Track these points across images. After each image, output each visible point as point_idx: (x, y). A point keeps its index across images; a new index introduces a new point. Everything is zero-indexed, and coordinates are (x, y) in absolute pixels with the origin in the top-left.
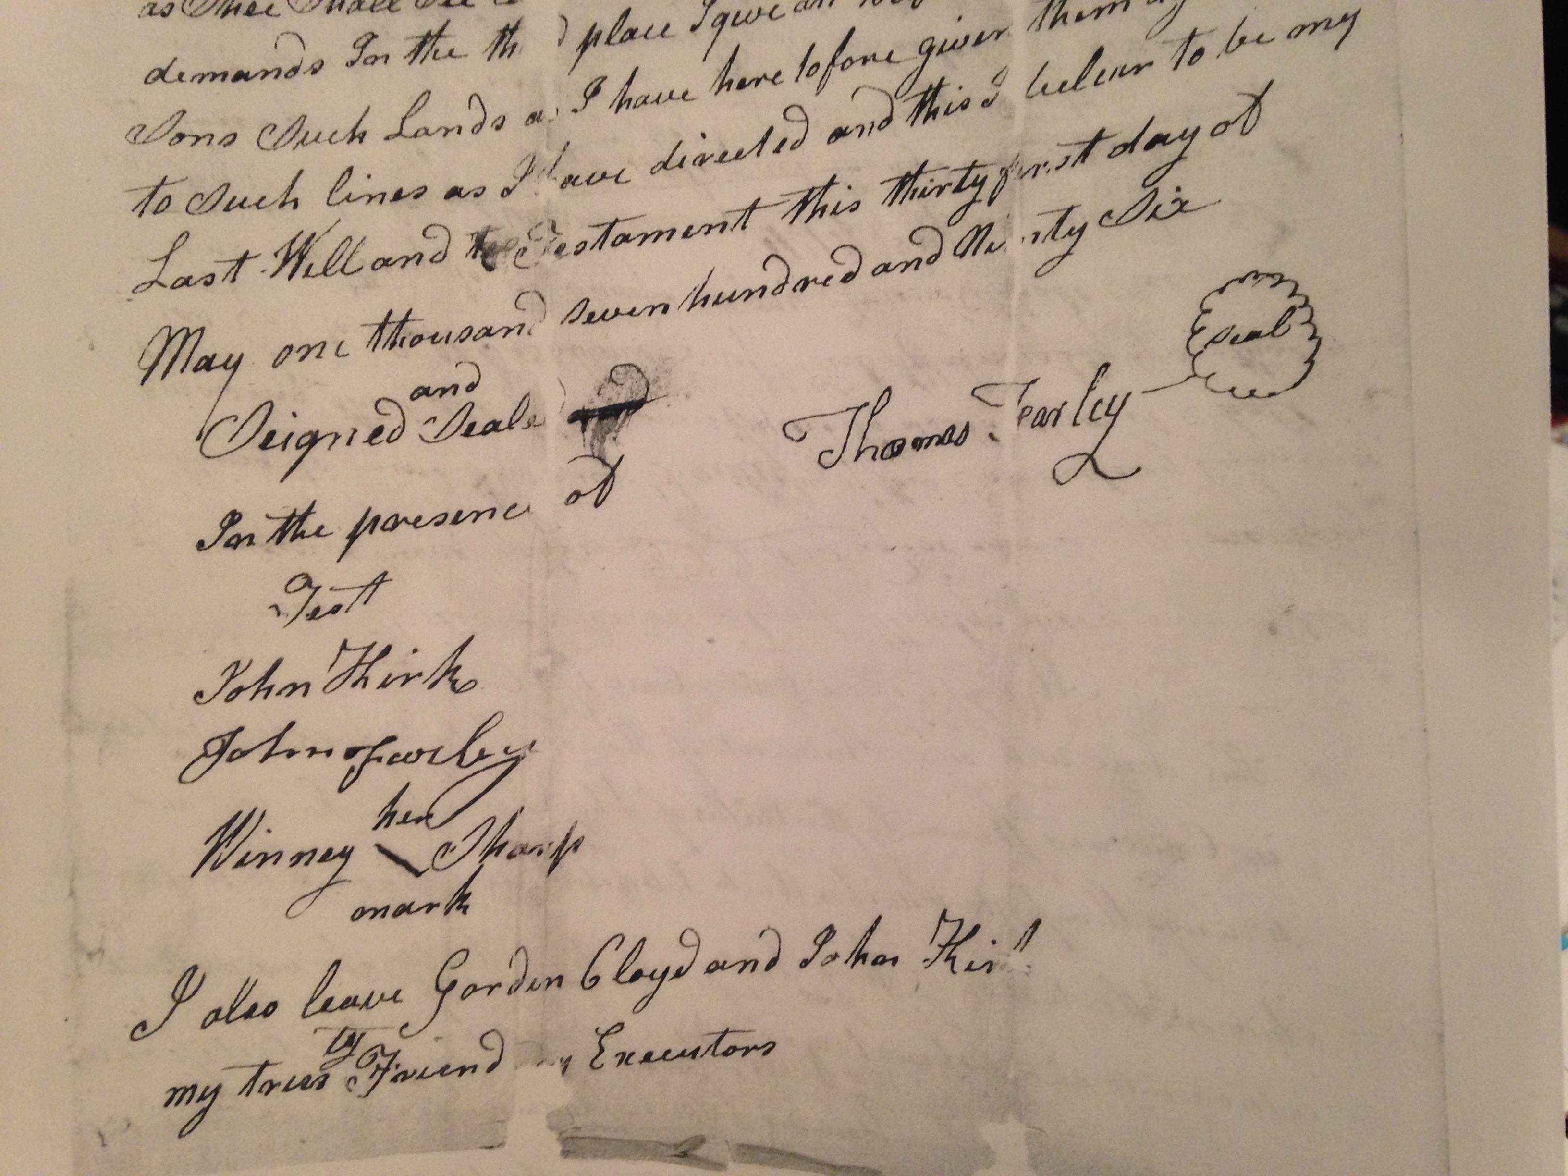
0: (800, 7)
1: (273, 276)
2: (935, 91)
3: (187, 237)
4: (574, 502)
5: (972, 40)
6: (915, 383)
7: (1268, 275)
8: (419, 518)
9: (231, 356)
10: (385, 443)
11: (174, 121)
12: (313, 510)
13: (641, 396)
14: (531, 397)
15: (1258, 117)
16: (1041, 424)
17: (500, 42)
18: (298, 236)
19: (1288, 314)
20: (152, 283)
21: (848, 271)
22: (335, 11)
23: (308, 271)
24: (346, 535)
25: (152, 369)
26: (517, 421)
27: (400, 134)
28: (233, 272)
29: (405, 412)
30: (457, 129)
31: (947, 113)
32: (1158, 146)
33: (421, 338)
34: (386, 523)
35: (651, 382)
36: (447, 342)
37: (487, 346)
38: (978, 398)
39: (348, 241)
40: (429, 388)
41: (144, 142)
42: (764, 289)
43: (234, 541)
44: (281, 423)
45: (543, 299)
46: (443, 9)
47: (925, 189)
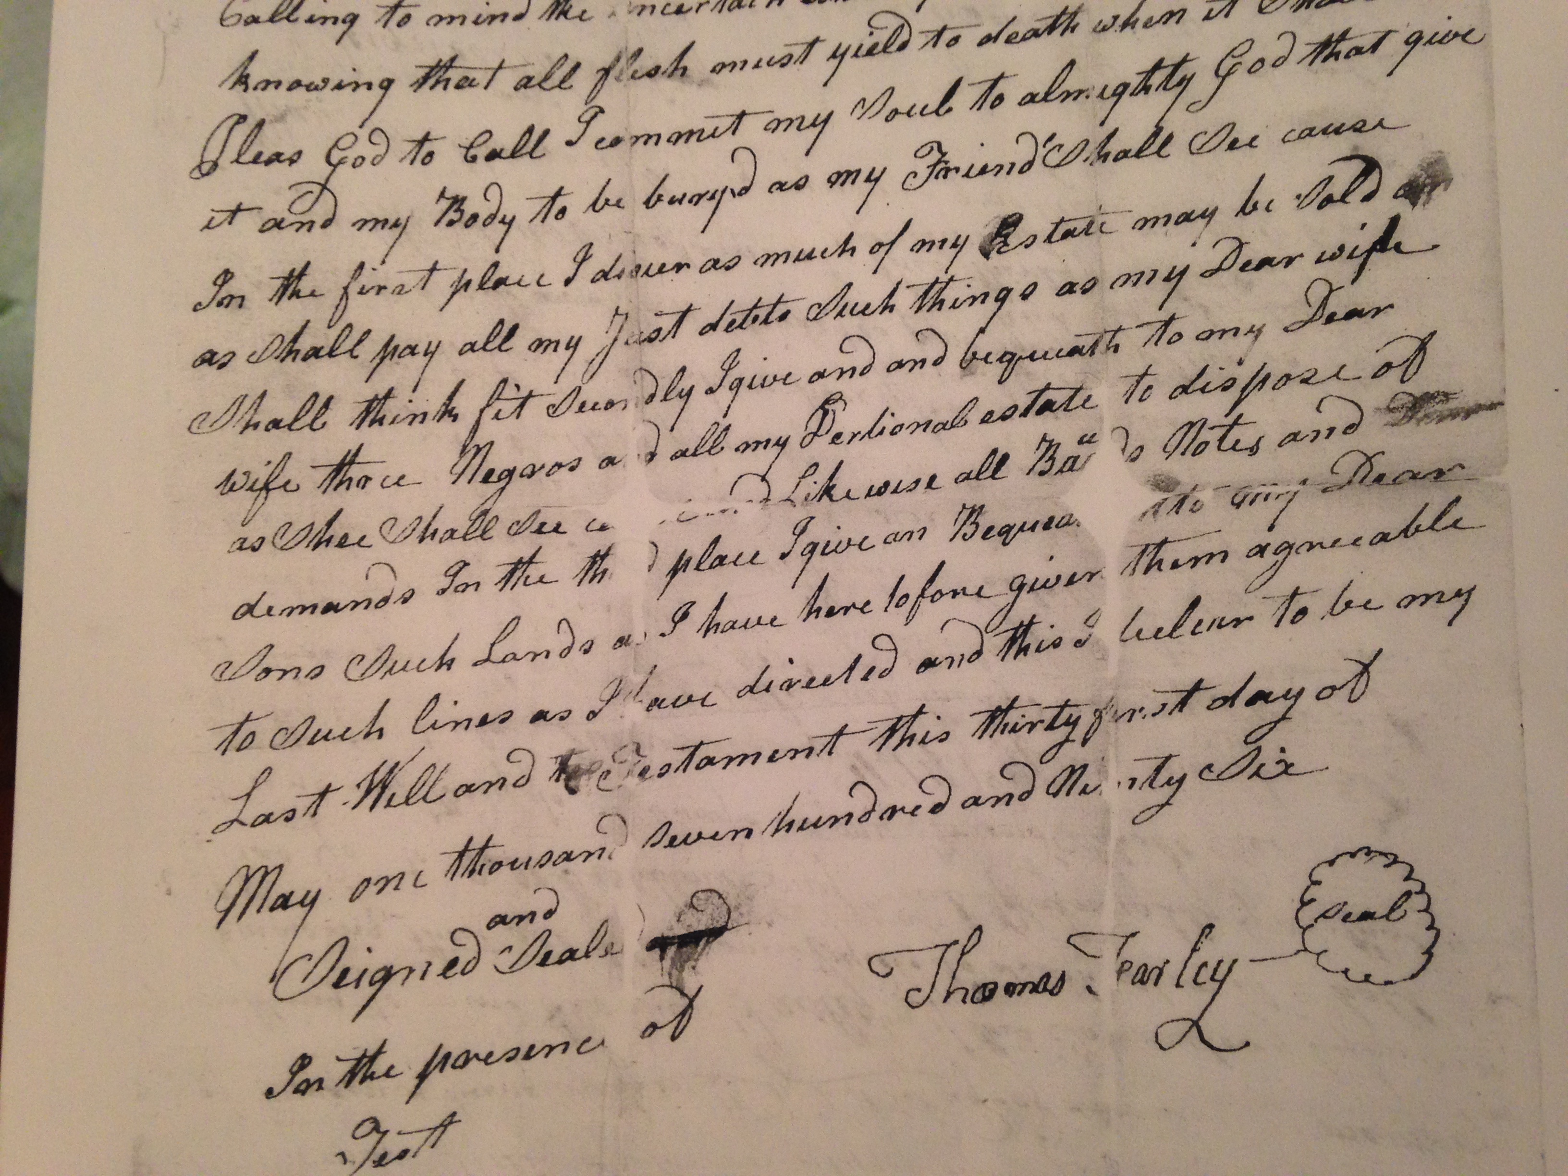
0: (890, 539)
1: (354, 808)
2: (1026, 627)
3: (270, 773)
4: (650, 1035)
5: (1064, 580)
6: (1007, 924)
7: (1381, 853)
8: (491, 1054)
9: (308, 892)
10: (459, 976)
11: (260, 657)
12: (384, 1050)
13: (722, 923)
14: (610, 924)
15: (1367, 685)
16: (1142, 982)
17: (590, 569)
18: (382, 765)
19: (1404, 898)
20: (232, 822)
21: (937, 802)
22: (428, 540)
23: (390, 800)
24: (416, 1074)
25: (228, 911)
26: (594, 949)
27: (488, 660)
28: (314, 806)
29: (481, 941)
30: (545, 653)
31: (1038, 650)
32: (1260, 703)
33: (500, 864)
34: (456, 1060)
35: (732, 909)
36: (526, 868)
37: (566, 872)
38: (1074, 946)
39: (432, 769)
40: (506, 916)
41: (230, 679)
42: (850, 815)
43: (303, 1087)
44: (356, 960)
45: (624, 822)
46: (535, 535)
47: (1017, 724)
